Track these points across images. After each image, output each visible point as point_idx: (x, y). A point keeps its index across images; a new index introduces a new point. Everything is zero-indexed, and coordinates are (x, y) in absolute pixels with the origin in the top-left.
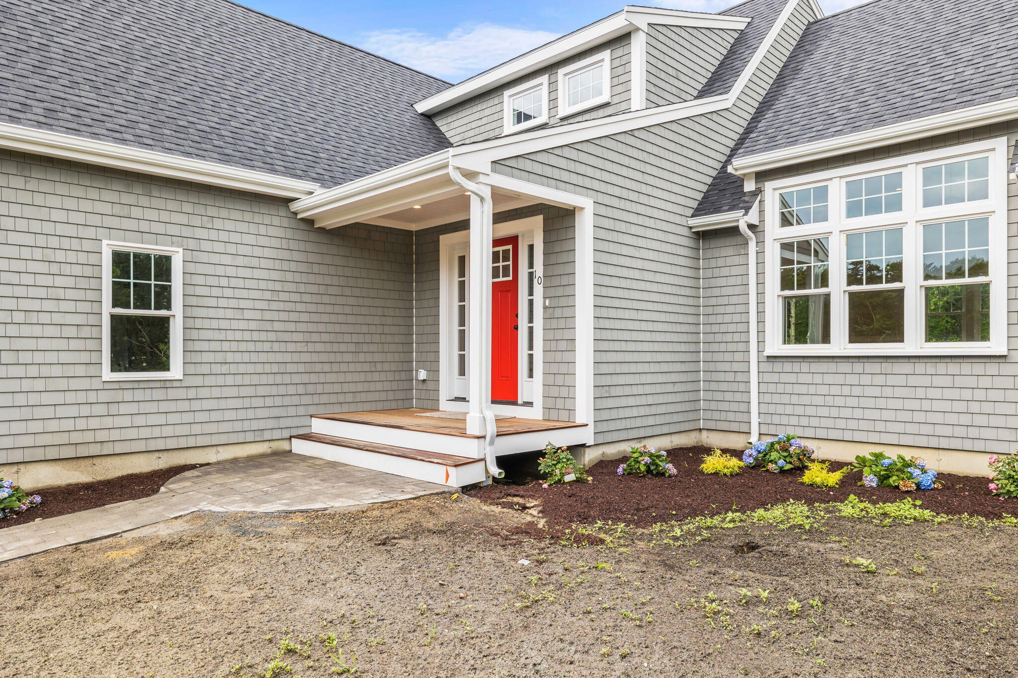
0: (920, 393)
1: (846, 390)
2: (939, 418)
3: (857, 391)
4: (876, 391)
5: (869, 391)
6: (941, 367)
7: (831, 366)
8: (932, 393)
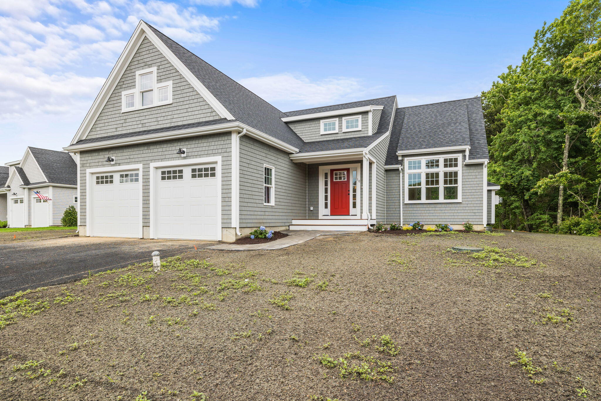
0: (443, 212)
1: (426, 212)
2: (447, 217)
3: (428, 212)
4: (433, 212)
5: (431, 212)
6: (448, 205)
7: (422, 206)
8: (446, 211)
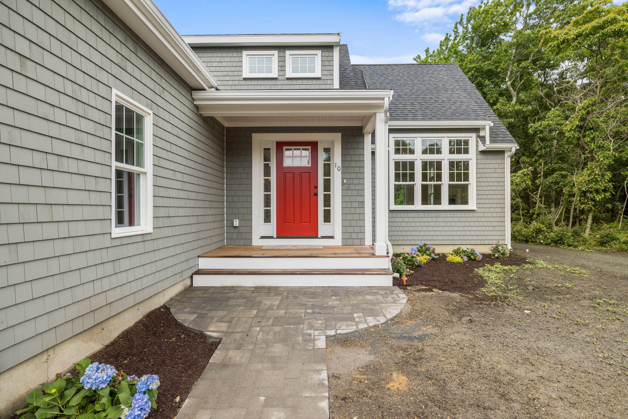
0: (449, 224)
1: (422, 224)
2: (455, 233)
3: (426, 224)
4: (433, 224)
5: (431, 224)
6: (455, 214)
7: (416, 214)
8: (453, 224)
